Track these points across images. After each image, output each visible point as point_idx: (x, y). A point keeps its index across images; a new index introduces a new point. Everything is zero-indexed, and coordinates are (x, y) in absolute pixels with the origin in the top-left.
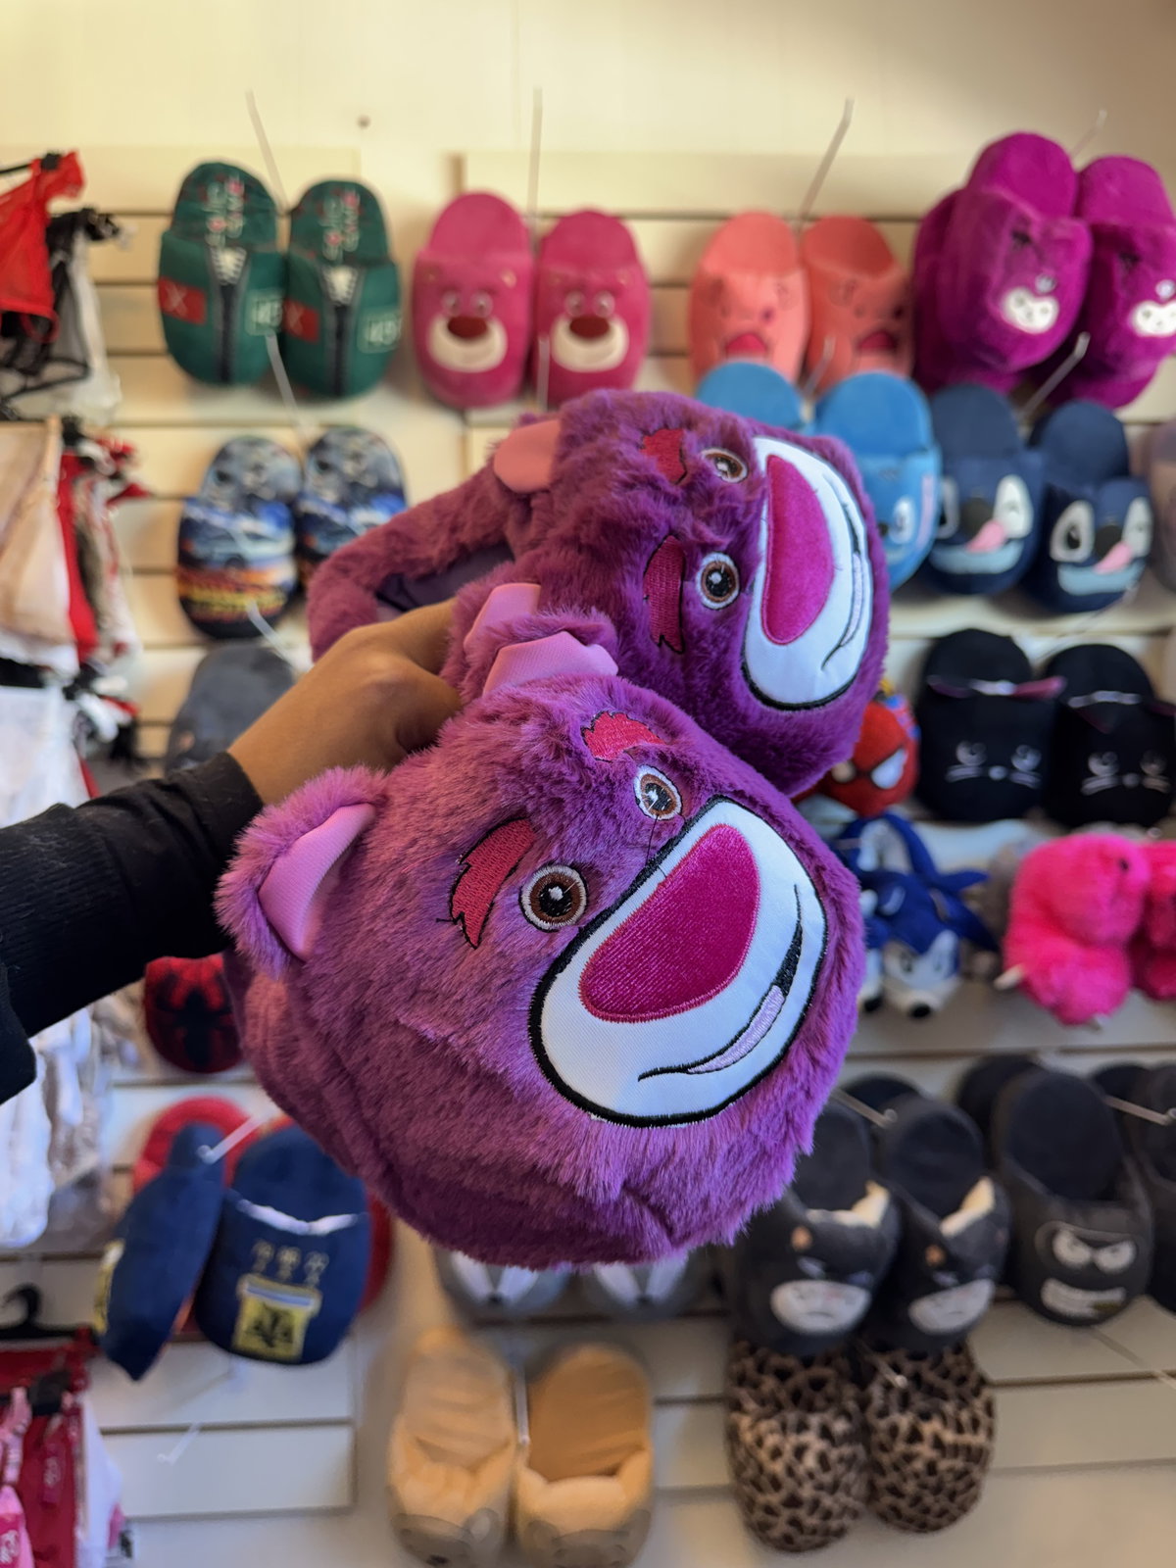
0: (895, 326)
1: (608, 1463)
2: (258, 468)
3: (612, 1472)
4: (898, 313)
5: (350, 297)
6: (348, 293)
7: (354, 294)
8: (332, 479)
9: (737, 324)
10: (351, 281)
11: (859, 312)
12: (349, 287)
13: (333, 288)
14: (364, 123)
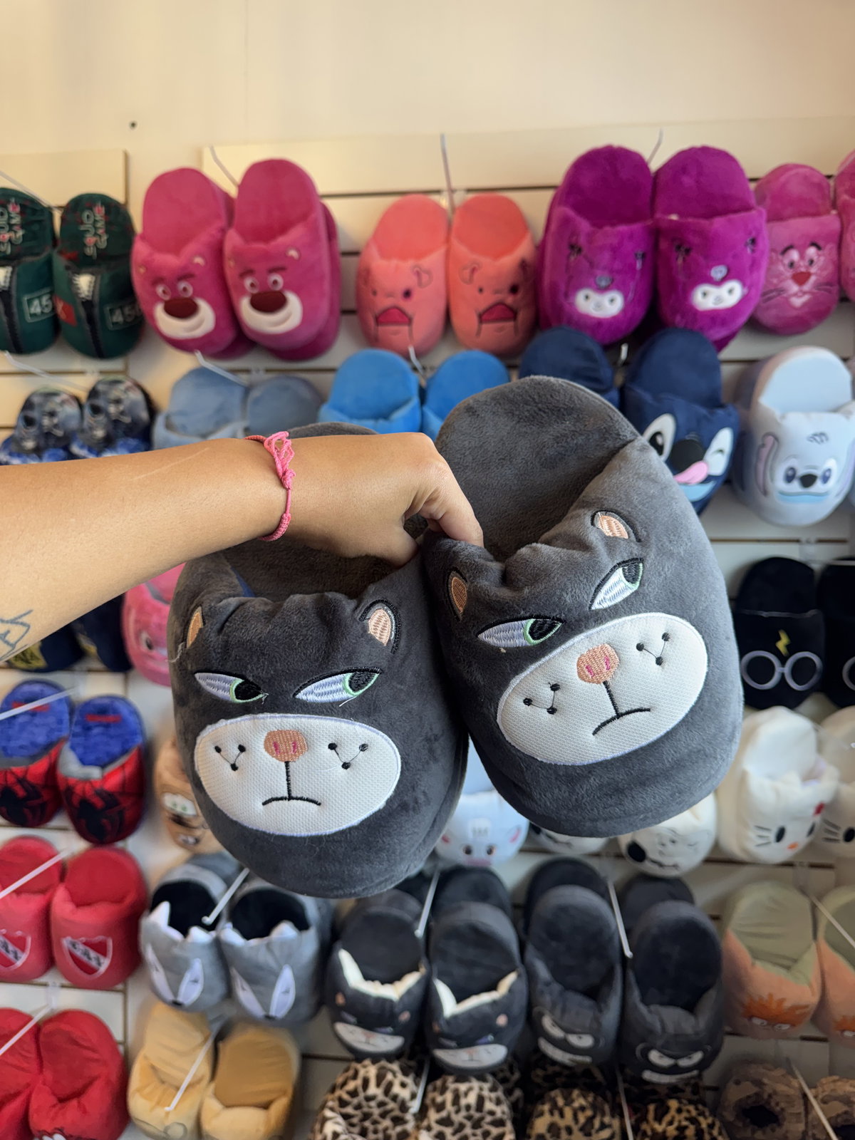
0: (510, 300)
1: (265, 1099)
2: (52, 414)
3: (266, 1106)
4: (514, 289)
5: (91, 294)
6: (89, 291)
7: (93, 292)
8: (101, 418)
9: (383, 303)
10: (90, 282)
11: (481, 290)
12: (90, 287)
13: (79, 289)
14: (133, 125)
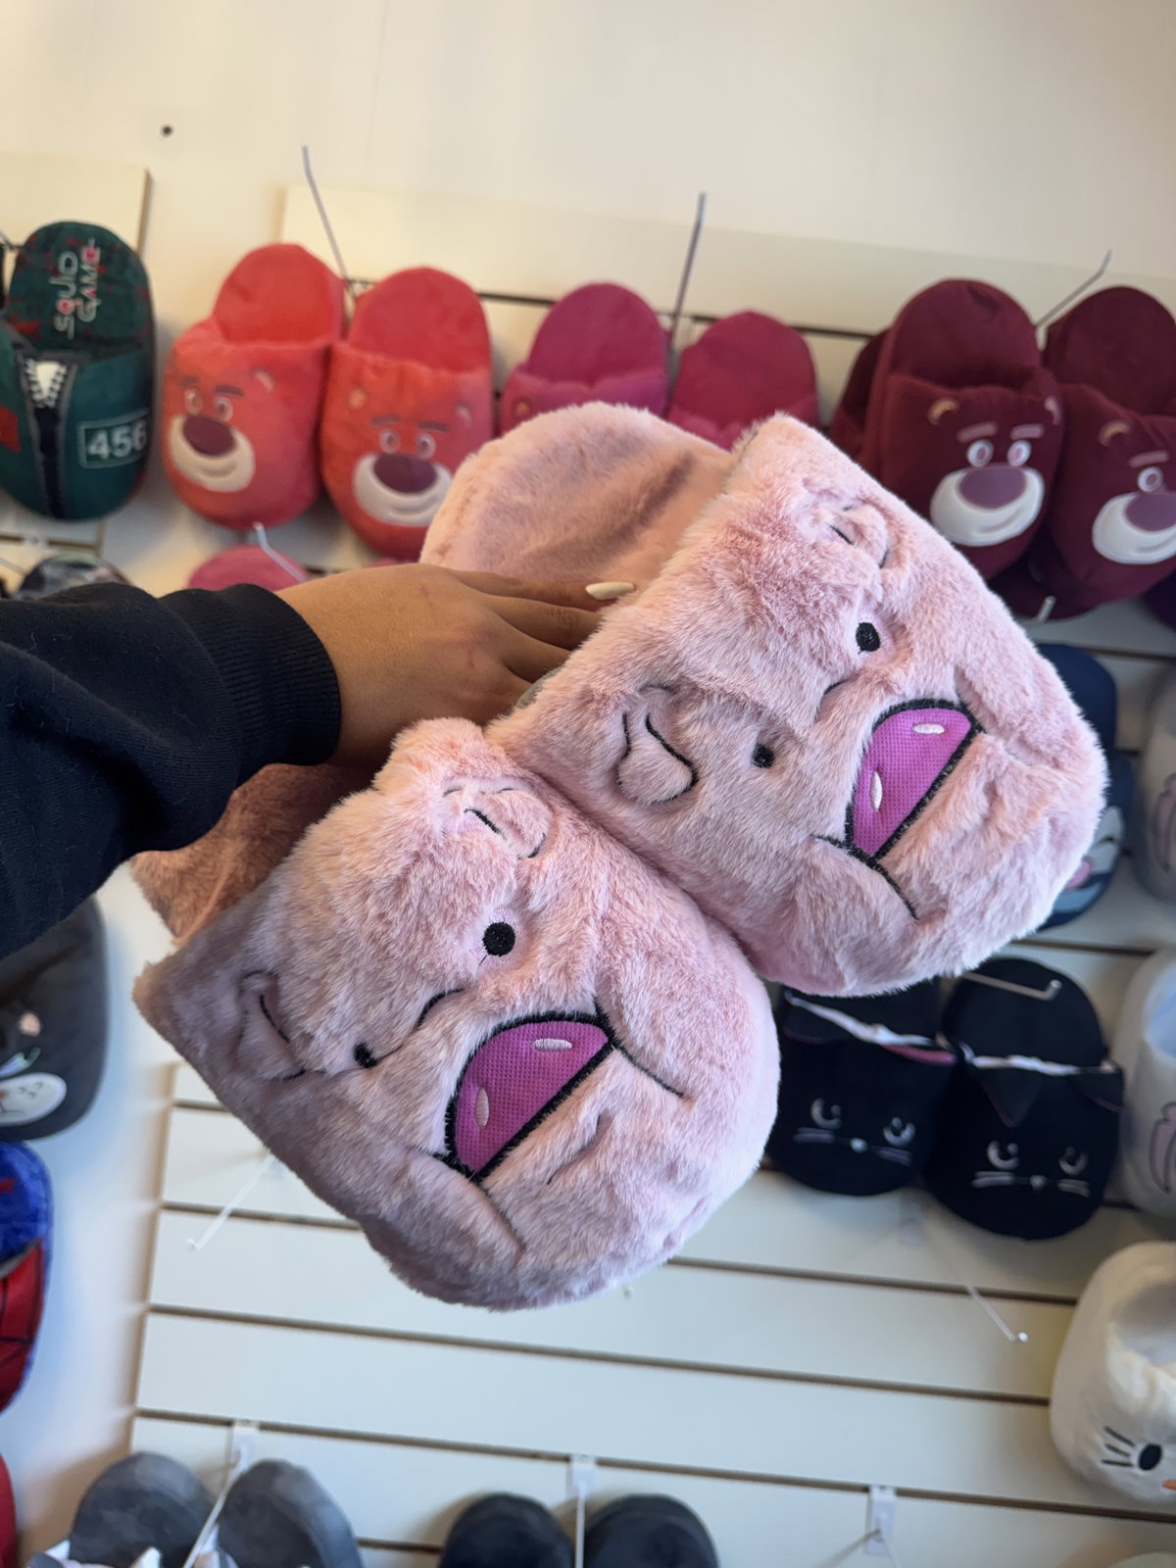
5: (54, 395)
6: (52, 390)
7: (60, 393)
10: (58, 373)
12: (55, 384)
13: (33, 385)
14: (167, 131)
